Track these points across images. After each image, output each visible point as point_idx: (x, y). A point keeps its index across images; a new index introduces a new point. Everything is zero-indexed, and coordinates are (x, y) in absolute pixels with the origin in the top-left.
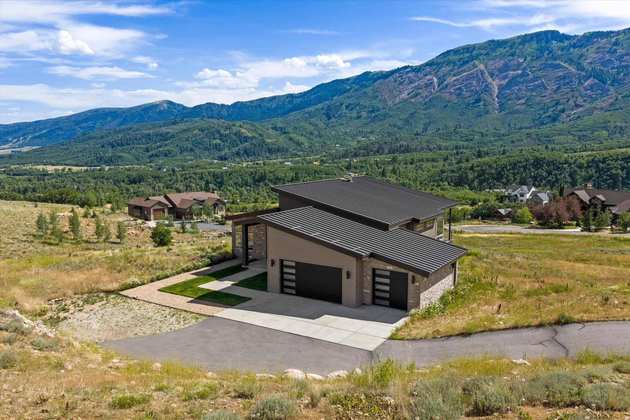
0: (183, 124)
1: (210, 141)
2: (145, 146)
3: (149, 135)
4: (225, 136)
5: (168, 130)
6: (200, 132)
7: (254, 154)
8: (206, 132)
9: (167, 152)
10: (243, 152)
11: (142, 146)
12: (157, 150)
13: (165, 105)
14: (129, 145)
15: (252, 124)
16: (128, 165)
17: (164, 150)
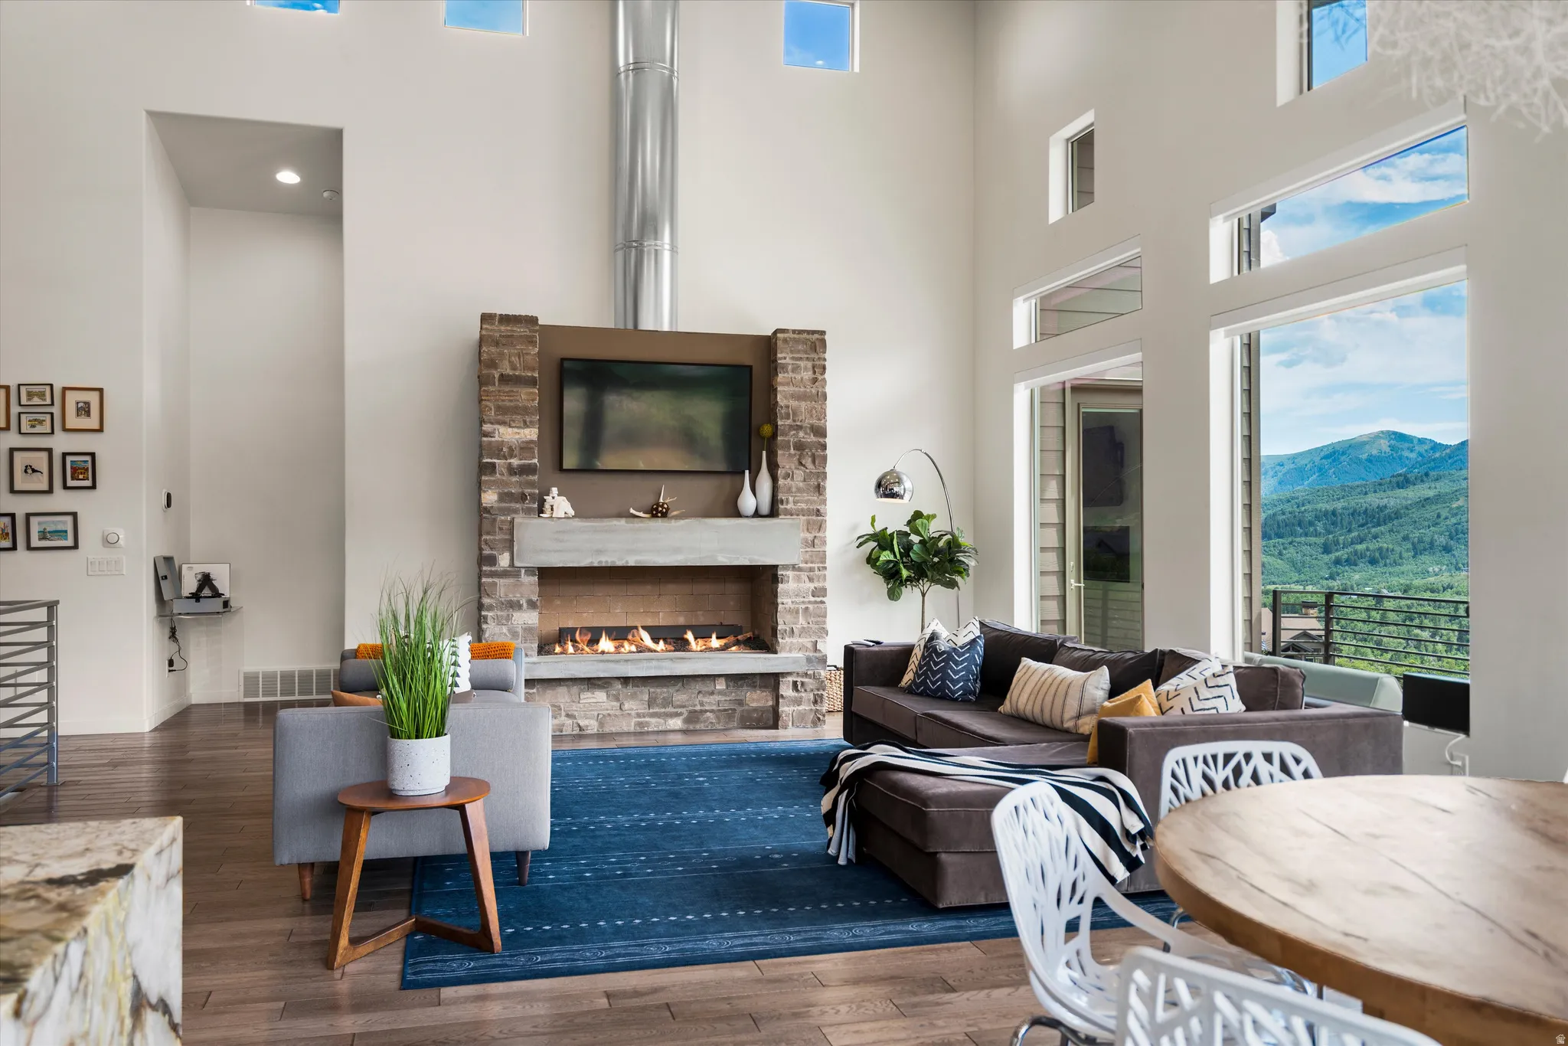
0: (1427, 485)
2: (1322, 540)
3: (1334, 513)
5: (1383, 502)
9: (1377, 555)
11: (1313, 539)
12: (1350, 549)
13: (1384, 445)
14: (1282, 538)
16: (1274, 583)
17: (1368, 549)
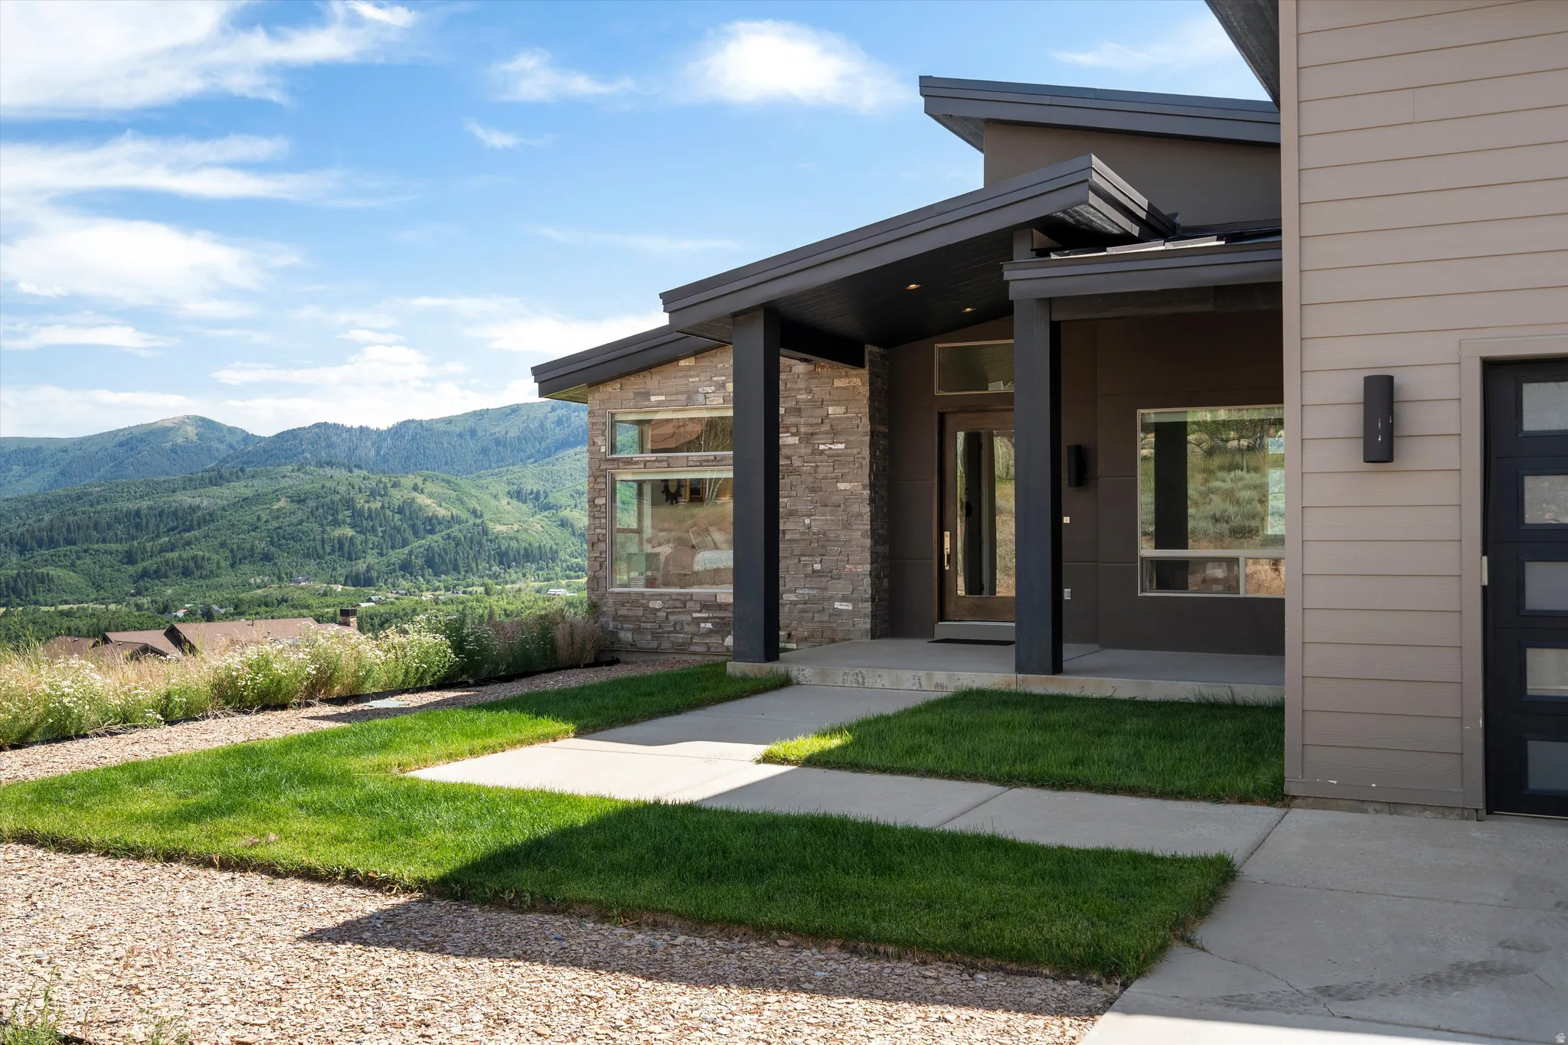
0: (243, 483)
1: (323, 532)
2: (125, 547)
3: (138, 513)
4: (370, 517)
5: (198, 501)
6: (295, 506)
7: (456, 569)
8: (312, 504)
9: (192, 565)
10: (420, 562)
11: (114, 546)
12: (157, 559)
13: (191, 432)
14: (74, 544)
15: (448, 482)
16: (66, 602)
17: (180, 558)
